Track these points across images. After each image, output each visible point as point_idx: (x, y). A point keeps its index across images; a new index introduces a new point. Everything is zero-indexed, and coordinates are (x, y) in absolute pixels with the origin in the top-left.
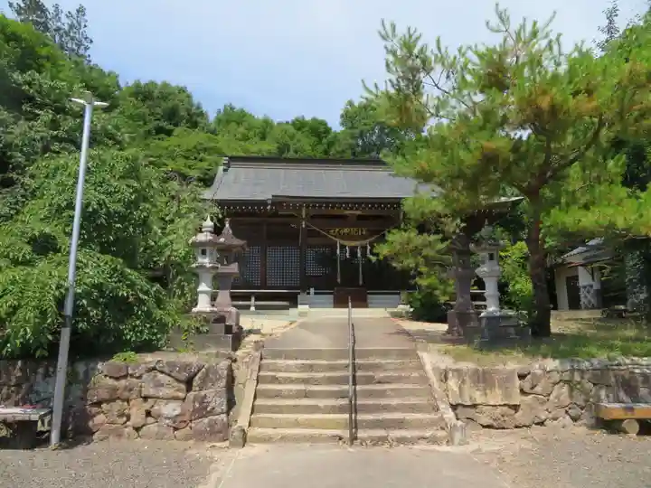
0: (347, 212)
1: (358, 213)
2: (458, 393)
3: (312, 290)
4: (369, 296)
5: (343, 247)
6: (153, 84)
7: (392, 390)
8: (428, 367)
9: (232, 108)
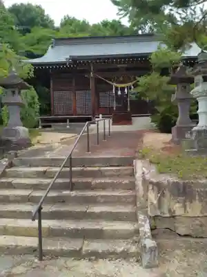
0: (119, 66)
1: (126, 65)
2: (157, 206)
3: (101, 116)
4: (133, 118)
5: (117, 88)
6: (22, 4)
7: (102, 196)
8: (138, 175)
9: (69, 18)
